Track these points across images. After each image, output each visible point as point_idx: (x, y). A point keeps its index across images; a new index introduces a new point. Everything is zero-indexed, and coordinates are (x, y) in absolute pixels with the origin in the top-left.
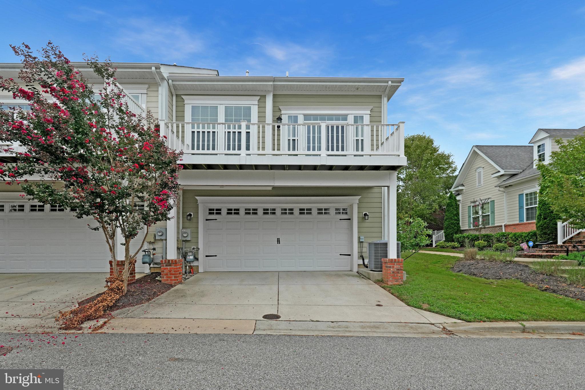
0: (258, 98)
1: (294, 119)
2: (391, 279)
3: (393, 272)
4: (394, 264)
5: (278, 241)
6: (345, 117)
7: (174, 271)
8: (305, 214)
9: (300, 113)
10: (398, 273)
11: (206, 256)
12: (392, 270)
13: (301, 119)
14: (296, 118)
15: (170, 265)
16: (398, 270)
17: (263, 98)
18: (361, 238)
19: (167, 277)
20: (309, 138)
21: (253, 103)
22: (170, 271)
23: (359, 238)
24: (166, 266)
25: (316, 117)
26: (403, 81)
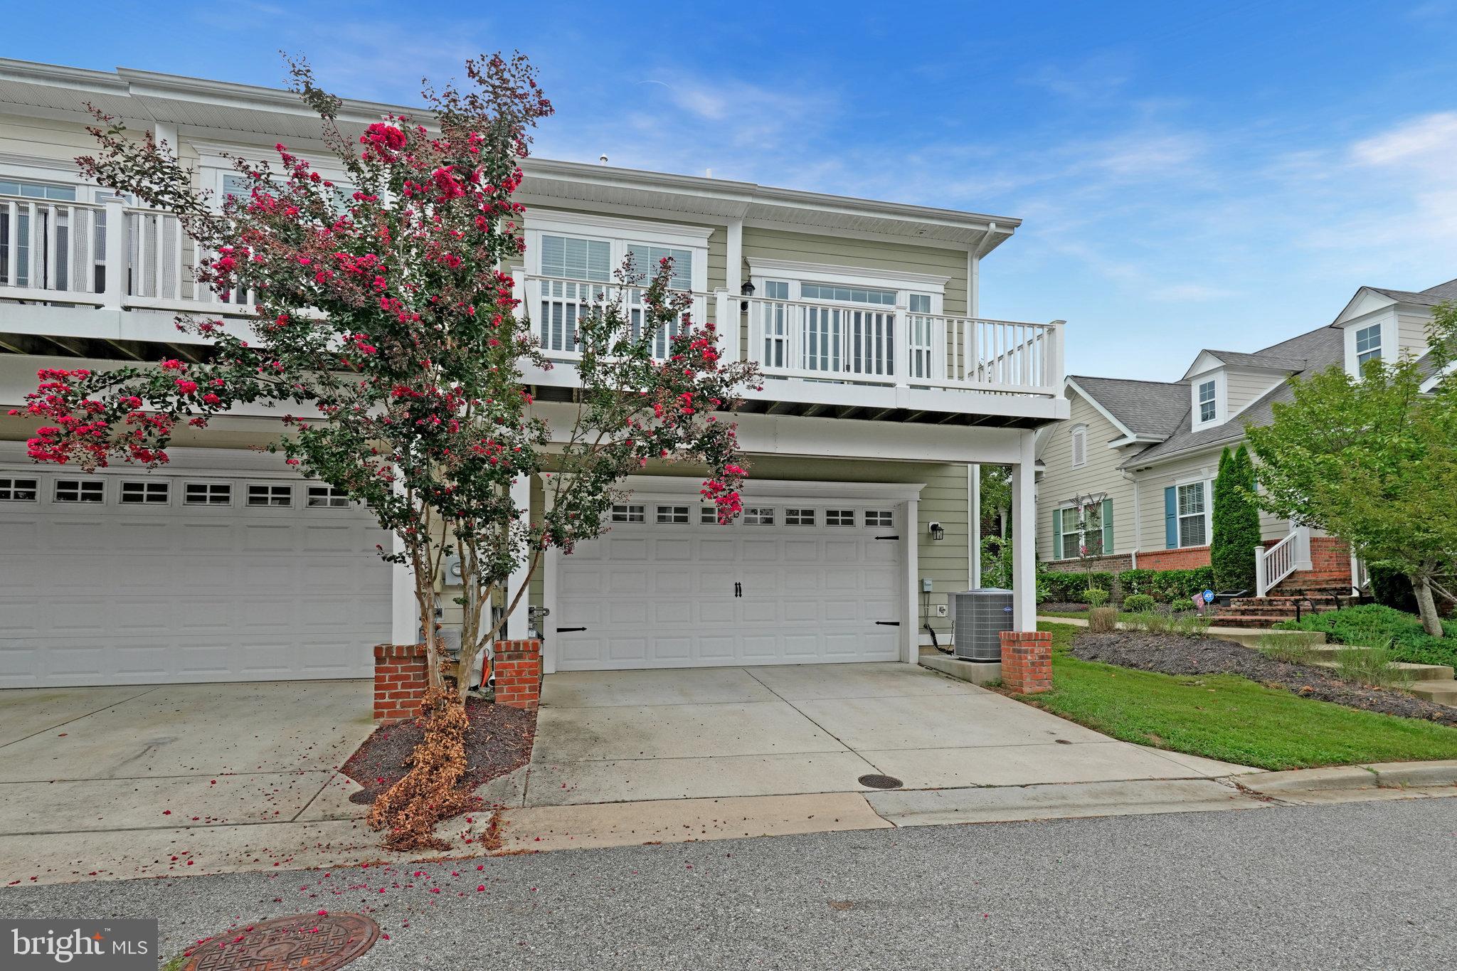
0: (710, 231)
1: (778, 290)
2: (1028, 680)
3: (1033, 664)
4: (1035, 646)
5: (738, 590)
6: (890, 297)
7: (531, 673)
8: (798, 523)
9: (794, 276)
10: (1042, 664)
11: (559, 630)
12: (1029, 657)
13: (794, 292)
14: (784, 287)
15: (520, 657)
16: (1042, 657)
17: (721, 232)
18: (927, 582)
19: (511, 690)
20: (813, 337)
21: (694, 244)
22: (519, 673)
23: (921, 583)
24: (509, 658)
26: (1017, 226)
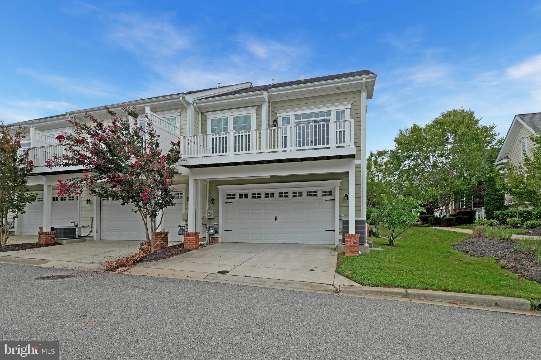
0: (256, 107)
1: (287, 120)
2: (348, 251)
3: (350, 245)
4: (351, 239)
5: (276, 219)
6: (329, 113)
7: (192, 240)
8: (297, 196)
9: (291, 114)
10: (355, 246)
11: (225, 230)
12: (349, 243)
13: (292, 119)
14: (288, 118)
15: (189, 236)
16: (354, 243)
17: (259, 107)
18: (342, 216)
19: (187, 245)
21: (252, 112)
22: (189, 240)
23: (340, 216)
24: (187, 236)
25: (304, 116)
